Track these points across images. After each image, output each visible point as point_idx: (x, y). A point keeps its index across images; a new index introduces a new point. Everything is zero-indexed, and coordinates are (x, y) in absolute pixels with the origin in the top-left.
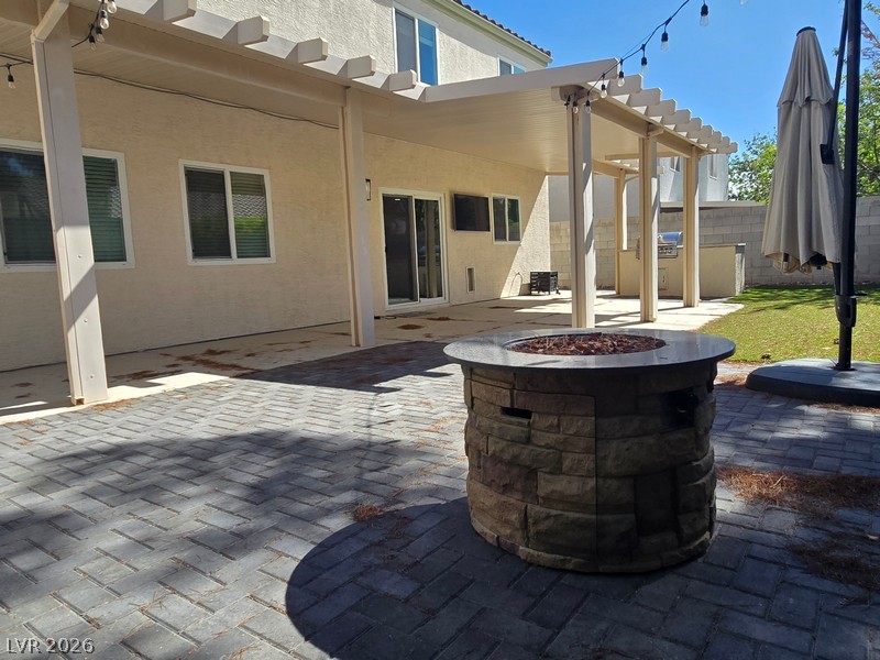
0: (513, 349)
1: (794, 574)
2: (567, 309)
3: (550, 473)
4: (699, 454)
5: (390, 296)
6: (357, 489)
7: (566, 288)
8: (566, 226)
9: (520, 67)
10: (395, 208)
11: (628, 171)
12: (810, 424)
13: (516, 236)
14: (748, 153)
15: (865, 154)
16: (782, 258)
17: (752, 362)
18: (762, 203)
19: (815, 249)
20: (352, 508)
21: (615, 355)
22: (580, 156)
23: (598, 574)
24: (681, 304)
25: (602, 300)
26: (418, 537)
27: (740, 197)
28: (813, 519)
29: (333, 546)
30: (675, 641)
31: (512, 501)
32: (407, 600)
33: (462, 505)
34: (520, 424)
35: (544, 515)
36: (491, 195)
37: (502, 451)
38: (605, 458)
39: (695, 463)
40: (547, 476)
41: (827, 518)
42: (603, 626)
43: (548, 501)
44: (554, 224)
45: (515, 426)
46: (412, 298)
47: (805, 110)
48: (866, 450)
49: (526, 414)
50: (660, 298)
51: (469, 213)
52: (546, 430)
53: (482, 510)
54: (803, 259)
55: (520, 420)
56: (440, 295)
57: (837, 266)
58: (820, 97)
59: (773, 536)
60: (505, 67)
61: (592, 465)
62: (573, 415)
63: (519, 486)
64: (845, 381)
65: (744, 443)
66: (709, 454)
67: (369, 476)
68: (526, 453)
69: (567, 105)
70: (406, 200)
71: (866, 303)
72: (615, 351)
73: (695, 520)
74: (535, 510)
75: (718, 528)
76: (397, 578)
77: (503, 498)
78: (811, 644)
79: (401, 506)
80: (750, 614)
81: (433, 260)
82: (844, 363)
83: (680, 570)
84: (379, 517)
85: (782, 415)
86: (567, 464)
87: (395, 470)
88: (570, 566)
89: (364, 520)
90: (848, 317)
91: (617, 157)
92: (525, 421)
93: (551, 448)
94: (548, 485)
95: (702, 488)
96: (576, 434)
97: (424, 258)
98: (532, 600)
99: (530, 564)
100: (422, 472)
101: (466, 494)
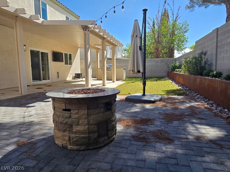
0: (67, 93)
1: (133, 142)
2: (84, 83)
3: (76, 125)
4: (113, 117)
5: (33, 80)
6: (19, 137)
7: (84, 78)
8: (84, 61)
9: (71, 19)
10: (34, 54)
11: (99, 49)
12: (137, 108)
13: (71, 64)
14: (126, 47)
15: (149, 49)
16: (132, 71)
17: (126, 95)
18: (129, 59)
19: (138, 69)
20: (17, 143)
21: (93, 94)
22: (87, 44)
23: (89, 150)
24: (112, 81)
25: (93, 81)
26: (38, 148)
27: (125, 57)
28: (137, 129)
29: (9, 155)
30: (106, 163)
31: (66, 134)
32: (34, 167)
33: (52, 137)
34: (68, 113)
35: (74, 137)
36: (64, 52)
37: (63, 121)
38: (90, 120)
39: (112, 119)
40: (75, 126)
41: (139, 128)
42: (89, 162)
43: (76, 133)
44: (81, 61)
45: (67, 114)
46: (40, 80)
47: (136, 38)
48: (148, 113)
49: (69, 110)
50: (107, 80)
51: (57, 57)
52: (75, 114)
53: (58, 138)
54: (136, 72)
55: (68, 112)
56: (49, 79)
57: (142, 73)
58: (139, 36)
59: (129, 134)
60: (67, 18)
61: (87, 122)
62: (82, 110)
63: (68, 130)
64: (144, 98)
65: (124, 113)
66: (115, 117)
67: (23, 132)
68: (69, 121)
69: (83, 30)
70: (38, 52)
71: (149, 81)
72: (93, 93)
73: (112, 133)
74: (72, 135)
75: (117, 134)
76: (31, 161)
77: (64, 133)
78: (135, 157)
79: (33, 140)
80: (123, 153)
81: (47, 70)
82: (144, 95)
83: (108, 145)
84: (26, 144)
85: (132, 106)
86: (80, 122)
87: (32, 129)
88: (82, 149)
89: (20, 146)
90: (144, 84)
91: (97, 45)
92: (69, 112)
93: (76, 119)
94: (75, 128)
95: (113, 125)
96: (83, 115)
97: (44, 69)
98: (71, 160)
99: (71, 150)
100: (41, 129)
101: (53, 134)
